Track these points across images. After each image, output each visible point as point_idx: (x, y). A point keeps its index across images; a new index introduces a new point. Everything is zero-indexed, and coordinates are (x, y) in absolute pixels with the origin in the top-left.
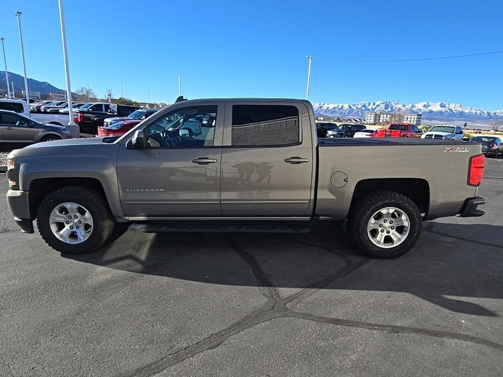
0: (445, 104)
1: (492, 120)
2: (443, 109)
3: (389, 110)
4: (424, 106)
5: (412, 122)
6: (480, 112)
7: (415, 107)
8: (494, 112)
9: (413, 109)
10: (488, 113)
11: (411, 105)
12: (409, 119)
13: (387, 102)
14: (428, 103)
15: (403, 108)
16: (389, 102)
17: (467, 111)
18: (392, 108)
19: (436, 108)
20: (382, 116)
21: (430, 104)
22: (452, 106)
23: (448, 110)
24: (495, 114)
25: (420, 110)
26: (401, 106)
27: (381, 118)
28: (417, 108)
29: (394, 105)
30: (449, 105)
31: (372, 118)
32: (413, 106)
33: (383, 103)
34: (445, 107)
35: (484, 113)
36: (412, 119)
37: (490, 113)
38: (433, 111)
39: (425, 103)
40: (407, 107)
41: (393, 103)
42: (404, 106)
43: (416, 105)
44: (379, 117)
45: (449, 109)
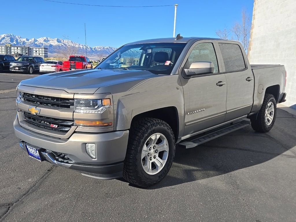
0: (60, 39)
1: (94, 53)
2: (60, 44)
3: (15, 43)
4: (45, 41)
5: (41, 54)
6: (85, 47)
7: (37, 41)
8: (94, 47)
9: (36, 43)
10: (91, 48)
11: (33, 39)
12: (38, 52)
13: (11, 36)
14: (47, 38)
15: (27, 42)
16: (14, 35)
17: (77, 46)
18: (17, 41)
19: (54, 43)
20: (12, 48)
21: (49, 39)
22: (66, 41)
23: (63, 45)
24: (95, 49)
25: (42, 44)
26: (25, 40)
27: (12, 51)
28: (39, 42)
29: (18, 38)
30: (64, 41)
31: (3, 50)
32: (35, 41)
33: (7, 36)
34: (61, 42)
35: (88, 48)
36: (41, 52)
37: (92, 48)
38: (52, 45)
39: (45, 38)
40: (30, 41)
41: (17, 37)
42: (28, 40)
43: (38, 40)
44: (11, 50)
45: (65, 44)
